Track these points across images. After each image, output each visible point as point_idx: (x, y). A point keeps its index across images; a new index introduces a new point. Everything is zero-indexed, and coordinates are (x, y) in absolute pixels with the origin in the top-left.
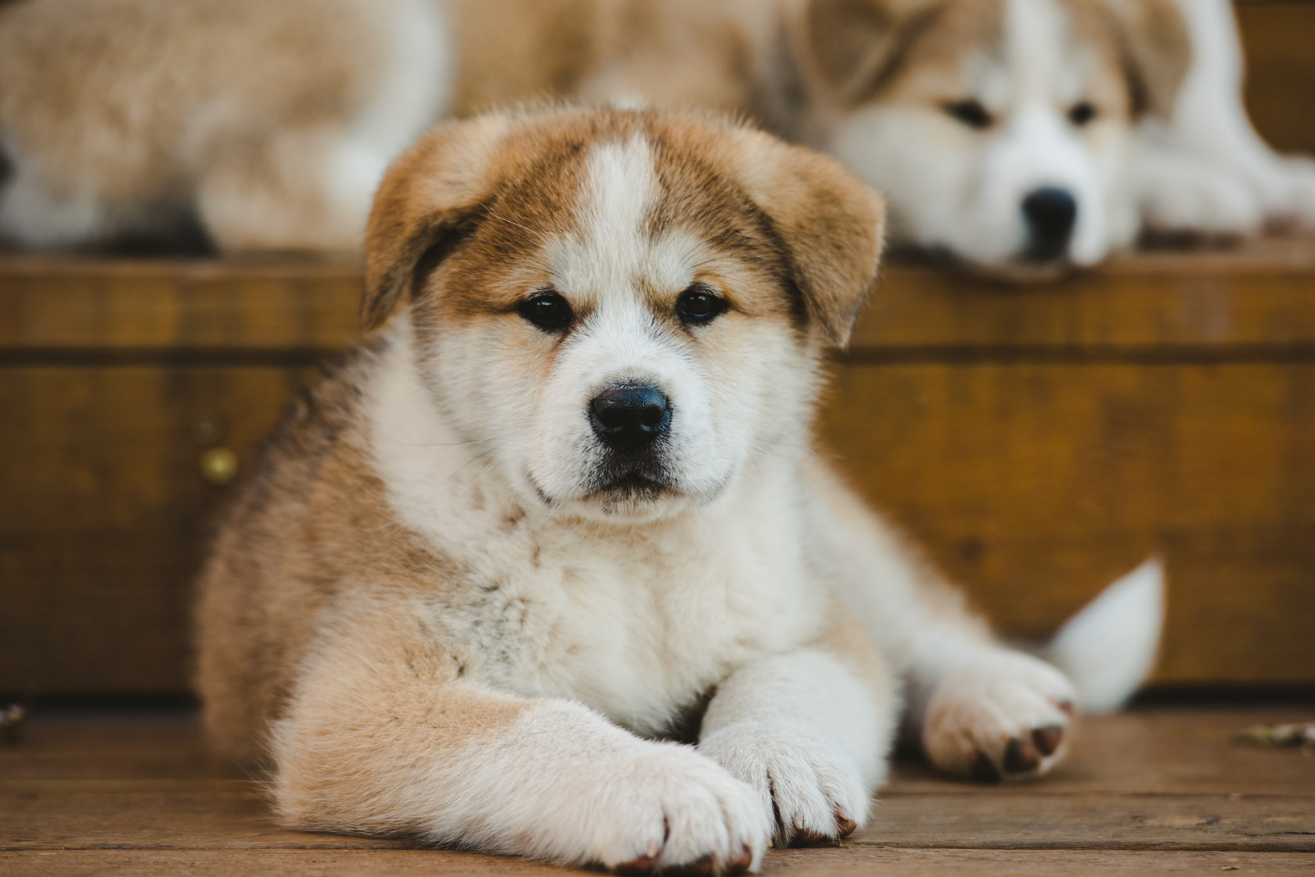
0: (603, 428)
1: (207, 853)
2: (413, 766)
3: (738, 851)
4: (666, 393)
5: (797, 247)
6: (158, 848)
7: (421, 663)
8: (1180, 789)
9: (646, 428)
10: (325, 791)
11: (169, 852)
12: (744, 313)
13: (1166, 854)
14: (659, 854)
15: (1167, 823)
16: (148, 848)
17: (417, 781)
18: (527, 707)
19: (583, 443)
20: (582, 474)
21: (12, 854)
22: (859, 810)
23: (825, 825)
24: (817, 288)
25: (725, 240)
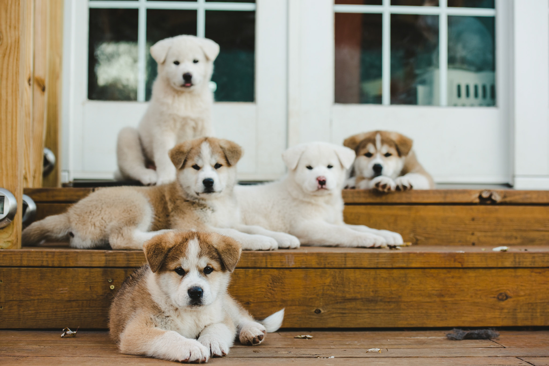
0: (190, 295)
1: (107, 358)
2: (145, 342)
3: (204, 358)
4: (202, 288)
5: (222, 255)
6: (98, 357)
7: (148, 324)
8: (284, 347)
9: (199, 295)
10: (129, 346)
11: (100, 358)
12: (216, 271)
13: (281, 358)
14: (189, 359)
15: (282, 353)
16: (96, 357)
17: (146, 345)
18: (166, 332)
19: (187, 298)
20: (187, 303)
21: (72, 357)
22: (227, 351)
23: (220, 354)
24: (226, 262)
25: (212, 258)
